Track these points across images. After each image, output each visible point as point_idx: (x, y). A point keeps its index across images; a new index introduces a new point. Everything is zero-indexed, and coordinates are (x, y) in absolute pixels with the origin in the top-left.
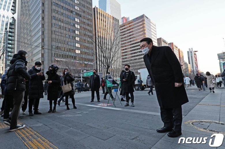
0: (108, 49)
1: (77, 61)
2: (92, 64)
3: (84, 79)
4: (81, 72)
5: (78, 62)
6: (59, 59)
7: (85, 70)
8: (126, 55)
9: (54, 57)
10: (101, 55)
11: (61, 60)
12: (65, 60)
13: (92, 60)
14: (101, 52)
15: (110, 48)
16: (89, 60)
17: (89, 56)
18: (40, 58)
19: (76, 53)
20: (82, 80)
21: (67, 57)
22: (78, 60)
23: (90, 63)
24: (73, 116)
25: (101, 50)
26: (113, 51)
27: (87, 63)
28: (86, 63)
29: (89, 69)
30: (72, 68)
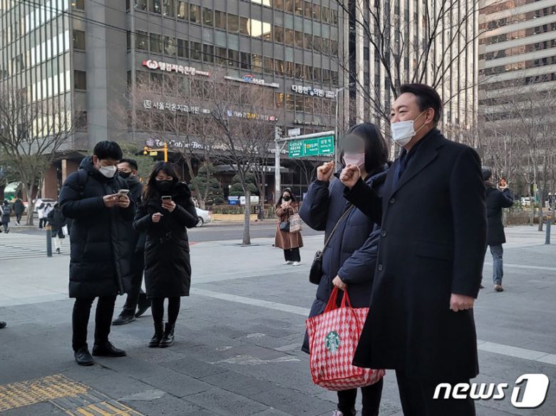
0: (411, 47)
1: (255, 81)
2: (330, 94)
3: (287, 170)
4: (274, 135)
5: (262, 82)
6: (163, 66)
7: (296, 125)
8: (502, 54)
9: (142, 56)
10: (378, 77)
11: (173, 70)
12: (193, 70)
13: (330, 79)
14: (377, 61)
15: (425, 40)
16: (315, 76)
17: (317, 56)
18: (64, 53)
19: (250, 37)
20: (282, 174)
21: (204, 54)
22: (262, 76)
23: (320, 92)
24: (265, 362)
25: (377, 51)
26: (439, 52)
27: (306, 89)
28: (300, 89)
29: (317, 122)
30: (229, 114)
